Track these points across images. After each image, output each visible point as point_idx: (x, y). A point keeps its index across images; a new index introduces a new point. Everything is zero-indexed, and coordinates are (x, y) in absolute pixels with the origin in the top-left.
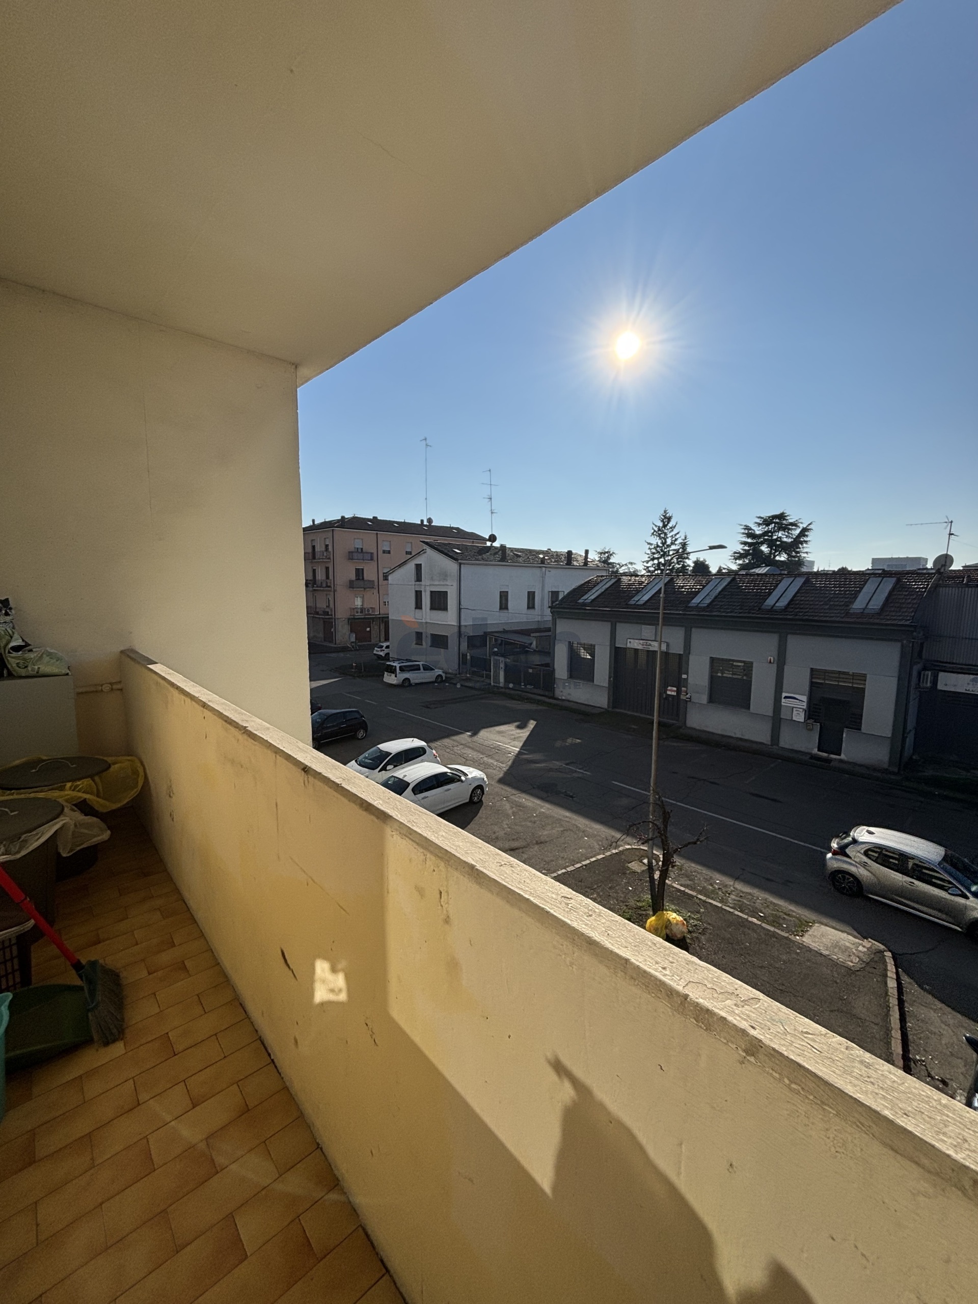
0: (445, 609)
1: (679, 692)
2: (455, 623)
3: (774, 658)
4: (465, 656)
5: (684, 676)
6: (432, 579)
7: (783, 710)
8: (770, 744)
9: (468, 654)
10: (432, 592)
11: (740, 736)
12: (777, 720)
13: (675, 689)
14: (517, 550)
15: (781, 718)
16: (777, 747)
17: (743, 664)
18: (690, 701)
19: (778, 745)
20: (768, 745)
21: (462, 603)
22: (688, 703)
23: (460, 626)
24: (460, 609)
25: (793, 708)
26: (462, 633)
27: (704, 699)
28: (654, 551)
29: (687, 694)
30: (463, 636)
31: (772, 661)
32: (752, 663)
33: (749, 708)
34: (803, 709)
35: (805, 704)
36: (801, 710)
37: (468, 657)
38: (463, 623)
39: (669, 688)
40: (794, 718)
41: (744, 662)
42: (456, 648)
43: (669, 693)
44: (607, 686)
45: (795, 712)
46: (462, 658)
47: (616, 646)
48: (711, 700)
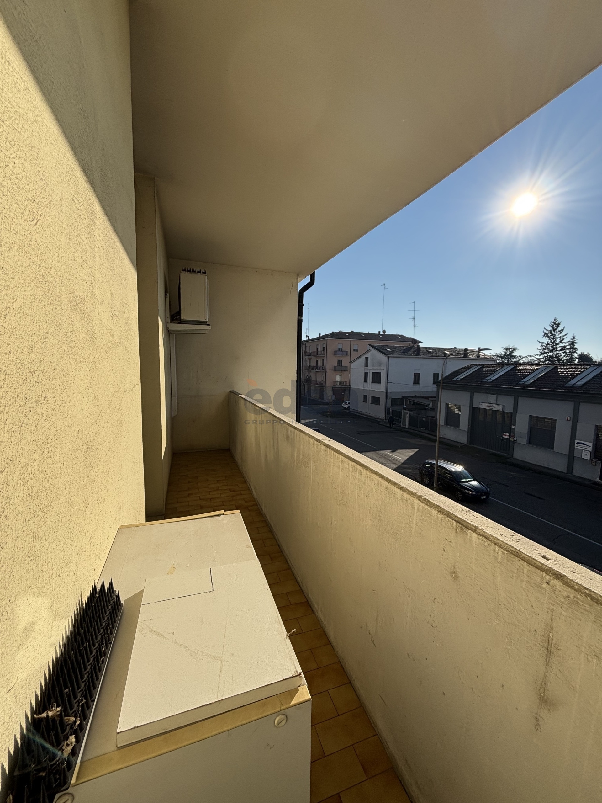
0: (379, 382)
1: (510, 436)
2: (384, 391)
3: (570, 418)
4: (389, 409)
5: (513, 427)
6: (373, 366)
7: (575, 451)
8: (566, 472)
9: (391, 409)
10: (373, 373)
11: (547, 466)
12: (571, 457)
13: (508, 434)
14: (430, 348)
15: (574, 457)
16: (571, 475)
17: (551, 421)
18: (516, 442)
19: (572, 474)
20: (565, 473)
21: (389, 379)
22: (515, 443)
23: (387, 393)
24: (387, 383)
25: (582, 450)
26: (388, 396)
27: (525, 441)
28: (544, 347)
29: (514, 438)
30: (389, 398)
31: (569, 419)
32: (556, 420)
33: (553, 448)
34: (589, 451)
35: (591, 448)
36: (588, 452)
37: (391, 410)
38: (388, 391)
39: (505, 434)
40: (583, 457)
41: (552, 419)
42: (384, 405)
43: (504, 437)
44: (467, 430)
45: (583, 453)
46: (387, 411)
47: (473, 406)
48: (529, 442)
